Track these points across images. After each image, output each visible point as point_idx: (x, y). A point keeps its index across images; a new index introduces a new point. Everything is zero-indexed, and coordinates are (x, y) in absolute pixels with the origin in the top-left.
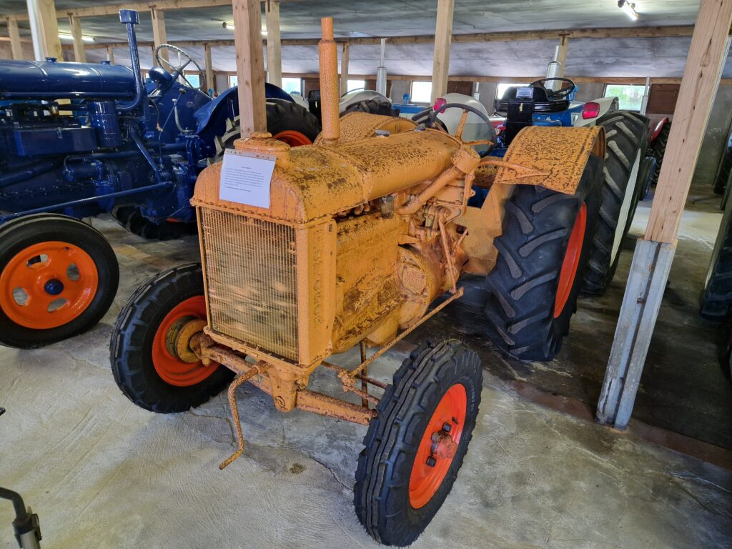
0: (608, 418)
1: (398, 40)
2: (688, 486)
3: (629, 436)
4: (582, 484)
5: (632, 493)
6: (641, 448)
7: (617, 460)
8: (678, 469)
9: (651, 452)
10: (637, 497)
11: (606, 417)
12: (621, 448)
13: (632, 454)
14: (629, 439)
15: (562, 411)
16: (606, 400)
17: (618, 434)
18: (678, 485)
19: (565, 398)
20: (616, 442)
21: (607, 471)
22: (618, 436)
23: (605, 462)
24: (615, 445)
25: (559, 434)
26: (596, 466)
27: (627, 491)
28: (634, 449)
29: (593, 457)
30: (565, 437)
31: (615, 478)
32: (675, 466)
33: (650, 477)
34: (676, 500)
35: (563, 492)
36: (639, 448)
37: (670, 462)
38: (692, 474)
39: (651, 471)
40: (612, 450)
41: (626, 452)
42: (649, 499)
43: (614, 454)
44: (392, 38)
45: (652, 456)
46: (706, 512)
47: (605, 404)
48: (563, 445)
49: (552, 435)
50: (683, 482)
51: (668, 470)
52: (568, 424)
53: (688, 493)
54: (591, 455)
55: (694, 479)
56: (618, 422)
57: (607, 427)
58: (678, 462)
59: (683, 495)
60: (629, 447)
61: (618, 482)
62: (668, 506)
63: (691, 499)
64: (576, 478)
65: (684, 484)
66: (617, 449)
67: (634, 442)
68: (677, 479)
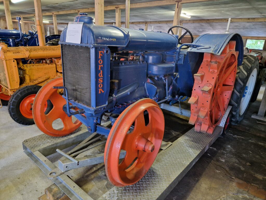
1: (135, 23)
44: (133, 22)
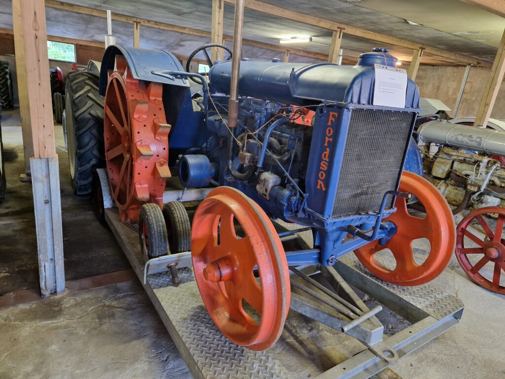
0: (51, 290)
2: (114, 303)
3: (69, 295)
4: (54, 347)
5: (87, 330)
6: (80, 297)
7: (69, 315)
8: (106, 297)
9: (87, 296)
10: (91, 329)
11: (49, 290)
12: (67, 306)
13: (76, 305)
14: (70, 297)
15: (14, 305)
16: (45, 280)
17: (62, 297)
18: (109, 306)
19: (12, 293)
20: (63, 304)
21: (66, 327)
22: (62, 298)
23: (61, 321)
24: (63, 306)
25: (20, 323)
26: (57, 328)
27: (84, 331)
28: (76, 300)
29: (52, 323)
30: (26, 322)
31: (73, 327)
32: (104, 296)
33: (93, 312)
34: (112, 316)
35: (42, 363)
36: (79, 299)
37: (100, 295)
38: (114, 295)
39: (91, 308)
40: (63, 311)
41: (72, 306)
42: (98, 326)
43: (65, 312)
45: (88, 298)
46: (129, 312)
47: (45, 282)
48: (27, 329)
49: (15, 327)
50: (111, 303)
51: (101, 301)
52: (23, 312)
53: (117, 307)
54: (50, 323)
55: (116, 297)
56: (58, 290)
57: (52, 297)
58: (104, 293)
59: (115, 310)
60: (72, 302)
61: (76, 329)
62: (110, 322)
63: (119, 310)
64: (48, 345)
65: (113, 304)
66: (66, 308)
67: (74, 296)
68: (107, 303)
